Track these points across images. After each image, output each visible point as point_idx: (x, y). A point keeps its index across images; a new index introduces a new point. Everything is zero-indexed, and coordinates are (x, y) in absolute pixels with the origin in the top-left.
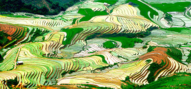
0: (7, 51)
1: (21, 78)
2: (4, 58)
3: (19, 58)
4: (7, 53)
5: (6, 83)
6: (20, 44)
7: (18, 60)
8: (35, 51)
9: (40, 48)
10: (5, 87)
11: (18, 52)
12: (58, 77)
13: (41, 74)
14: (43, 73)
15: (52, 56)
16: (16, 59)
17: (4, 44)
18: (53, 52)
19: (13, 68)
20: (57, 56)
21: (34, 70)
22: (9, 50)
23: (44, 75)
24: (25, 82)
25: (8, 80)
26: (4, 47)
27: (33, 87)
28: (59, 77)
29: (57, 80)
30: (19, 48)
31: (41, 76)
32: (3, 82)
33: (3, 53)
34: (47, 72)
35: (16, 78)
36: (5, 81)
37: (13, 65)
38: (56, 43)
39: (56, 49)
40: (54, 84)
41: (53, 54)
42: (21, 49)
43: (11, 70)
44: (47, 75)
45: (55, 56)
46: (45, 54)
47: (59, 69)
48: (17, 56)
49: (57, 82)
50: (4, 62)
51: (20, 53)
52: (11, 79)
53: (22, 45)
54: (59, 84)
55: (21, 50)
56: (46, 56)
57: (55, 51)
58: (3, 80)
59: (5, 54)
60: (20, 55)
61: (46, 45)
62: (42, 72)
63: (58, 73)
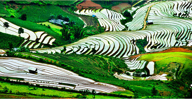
0: (136, 10)
1: (151, 37)
2: (133, 17)
3: (148, 17)
4: (136, 11)
5: (135, 43)
6: (150, 3)
7: (148, 19)
8: (166, 11)
9: (171, 8)
10: (134, 47)
11: (148, 11)
12: (188, 38)
13: (172, 35)
14: (174, 34)
15: (183, 16)
16: (145, 18)
17: (133, 2)
18: (184, 12)
19: (143, 27)
20: (189, 17)
21: (165, 30)
22: (138, 9)
23: (175, 35)
24: (155, 43)
25: (137, 40)
26: (134, 5)
27: (163, 47)
28: (190, 38)
29: (188, 41)
30: (148, 7)
31: (171, 36)
32: (132, 42)
33: (133, 12)
34: (178, 32)
35: (146, 38)
36: (134, 41)
37: (143, 24)
38: (188, 3)
39: (188, 9)
40: (185, 45)
41: (185, 13)
42: (151, 7)
43: (141, 29)
44: (178, 35)
45: (187, 16)
46: (176, 14)
47: (190, 30)
48: (147, 15)
49: (187, 43)
50: (133, 21)
51: (150, 12)
52: (141, 39)
53: (152, 4)
54: (189, 45)
55: (150, 9)
56: (178, 15)
57: (187, 11)
58: (133, 40)
59: (134, 13)
60: (150, 14)
61: (178, 4)
62: (173, 32)
63: (189, 34)
